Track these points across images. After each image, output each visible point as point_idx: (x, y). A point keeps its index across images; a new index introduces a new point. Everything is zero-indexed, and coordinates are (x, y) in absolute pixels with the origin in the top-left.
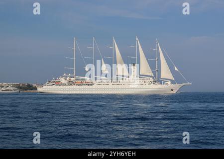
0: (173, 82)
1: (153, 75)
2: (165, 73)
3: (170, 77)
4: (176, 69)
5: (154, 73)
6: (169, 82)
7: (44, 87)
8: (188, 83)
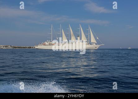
0: (96, 44)
1: (87, 41)
2: (93, 40)
3: (95, 41)
4: (98, 38)
5: (88, 40)
6: (95, 44)
7: (38, 46)
8: (103, 45)
